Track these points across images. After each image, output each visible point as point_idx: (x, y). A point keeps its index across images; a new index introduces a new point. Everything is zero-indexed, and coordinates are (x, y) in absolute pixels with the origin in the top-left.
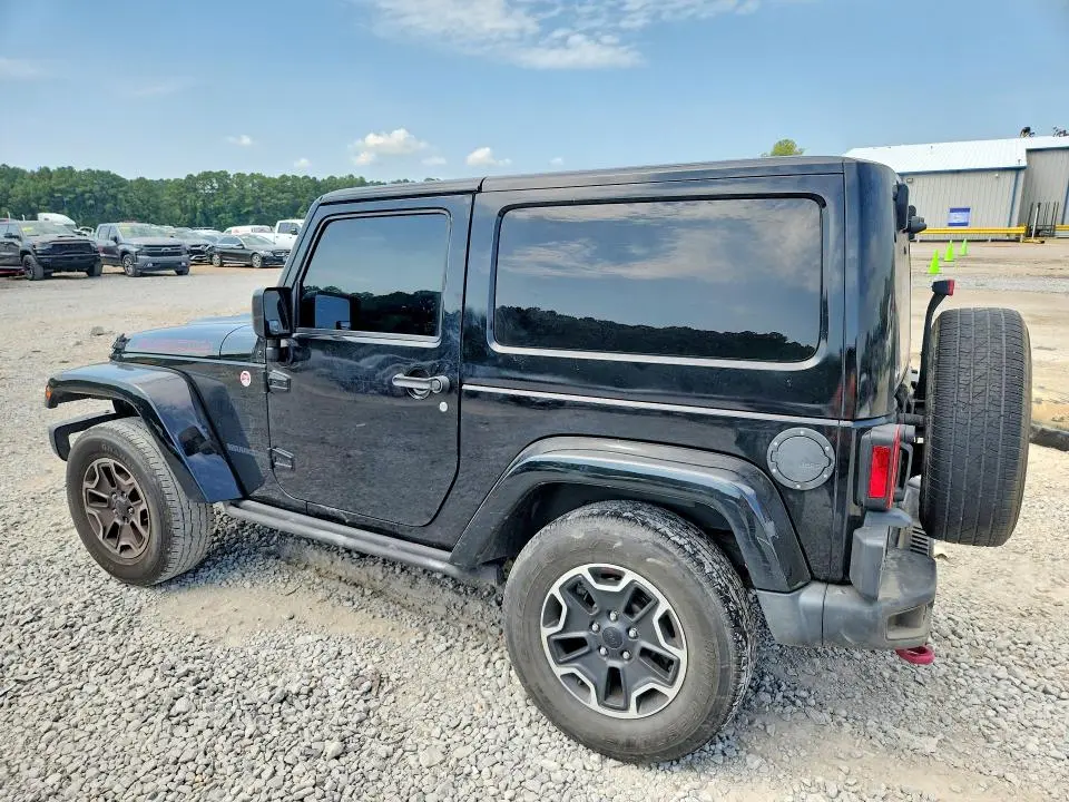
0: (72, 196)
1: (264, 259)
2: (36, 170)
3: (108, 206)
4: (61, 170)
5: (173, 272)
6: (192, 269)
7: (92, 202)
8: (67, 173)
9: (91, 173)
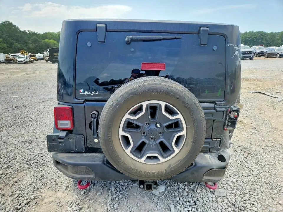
0: (251, 39)
1: (280, 55)
2: (244, 32)
3: (260, 41)
4: (250, 32)
5: (249, 59)
6: (255, 58)
7: (255, 40)
8: (252, 32)
9: (258, 32)
